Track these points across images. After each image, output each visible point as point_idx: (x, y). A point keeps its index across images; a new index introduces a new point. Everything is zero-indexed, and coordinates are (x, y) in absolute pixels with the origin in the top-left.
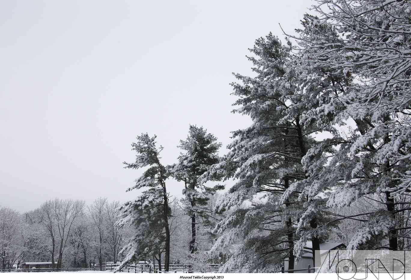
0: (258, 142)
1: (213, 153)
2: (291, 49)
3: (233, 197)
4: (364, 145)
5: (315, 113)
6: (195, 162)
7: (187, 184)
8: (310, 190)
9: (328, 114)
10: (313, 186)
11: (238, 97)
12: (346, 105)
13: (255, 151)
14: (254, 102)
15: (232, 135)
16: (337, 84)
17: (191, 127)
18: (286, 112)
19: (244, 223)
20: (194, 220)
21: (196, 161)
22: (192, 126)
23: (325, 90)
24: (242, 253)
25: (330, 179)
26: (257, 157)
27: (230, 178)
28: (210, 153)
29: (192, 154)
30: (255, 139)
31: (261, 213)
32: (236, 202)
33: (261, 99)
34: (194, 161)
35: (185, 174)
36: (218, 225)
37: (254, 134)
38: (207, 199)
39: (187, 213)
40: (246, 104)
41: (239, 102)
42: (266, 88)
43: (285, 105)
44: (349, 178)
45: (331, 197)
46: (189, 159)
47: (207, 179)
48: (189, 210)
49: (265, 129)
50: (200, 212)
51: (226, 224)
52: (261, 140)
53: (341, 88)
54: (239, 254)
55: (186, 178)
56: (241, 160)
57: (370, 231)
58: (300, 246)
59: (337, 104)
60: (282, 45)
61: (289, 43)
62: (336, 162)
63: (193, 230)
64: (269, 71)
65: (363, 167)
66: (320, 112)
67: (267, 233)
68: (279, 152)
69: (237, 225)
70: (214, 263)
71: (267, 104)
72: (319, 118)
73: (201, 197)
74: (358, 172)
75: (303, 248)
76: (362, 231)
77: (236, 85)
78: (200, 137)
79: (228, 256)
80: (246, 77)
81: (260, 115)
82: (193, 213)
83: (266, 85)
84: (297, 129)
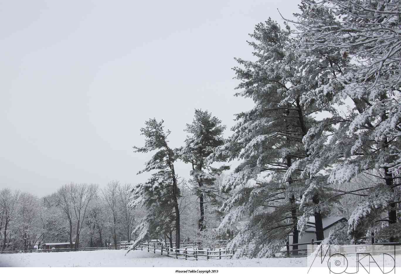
0: (260, 124)
1: (218, 136)
2: (289, 33)
3: (239, 176)
4: (362, 123)
5: (314, 94)
6: (201, 145)
7: (194, 166)
8: (312, 168)
9: (327, 94)
10: (315, 163)
11: (240, 81)
12: (344, 85)
14: (255, 85)
15: (235, 117)
16: (335, 65)
17: (197, 111)
18: (287, 94)
19: (250, 201)
20: (202, 200)
21: (202, 144)
22: (198, 110)
23: (323, 71)
24: (249, 230)
25: (331, 157)
26: (260, 138)
27: (235, 159)
28: (215, 135)
29: (198, 137)
30: (258, 121)
31: (265, 191)
32: (241, 181)
33: (263, 82)
34: (200, 143)
35: (192, 156)
36: (225, 203)
37: (257, 116)
38: (214, 179)
39: (195, 194)
40: (248, 87)
41: (241, 86)
42: (267, 71)
43: (285, 87)
44: (348, 155)
45: (332, 174)
46: (195, 142)
47: (213, 160)
48: (197, 190)
49: (267, 111)
50: (207, 191)
51: (232, 202)
52: (263, 122)
53: (339, 69)
54: (246, 231)
55: (193, 160)
56: (245, 141)
57: (370, 205)
58: (304, 221)
59: (335, 85)
60: (281, 29)
61: (288, 28)
62: (336, 140)
63: (201, 208)
64: (269, 55)
65: (362, 144)
66: (319, 93)
67: (272, 210)
68: (281, 132)
69: (243, 203)
70: (222, 240)
71: (268, 86)
72: (318, 99)
73: (208, 178)
74: (357, 149)
75: (306, 223)
76: (362, 205)
77: (238, 70)
78: (205, 120)
79: (235, 232)
80: (247, 61)
81: (261, 97)
82: (201, 193)
83: (267, 69)
84: (297, 110)
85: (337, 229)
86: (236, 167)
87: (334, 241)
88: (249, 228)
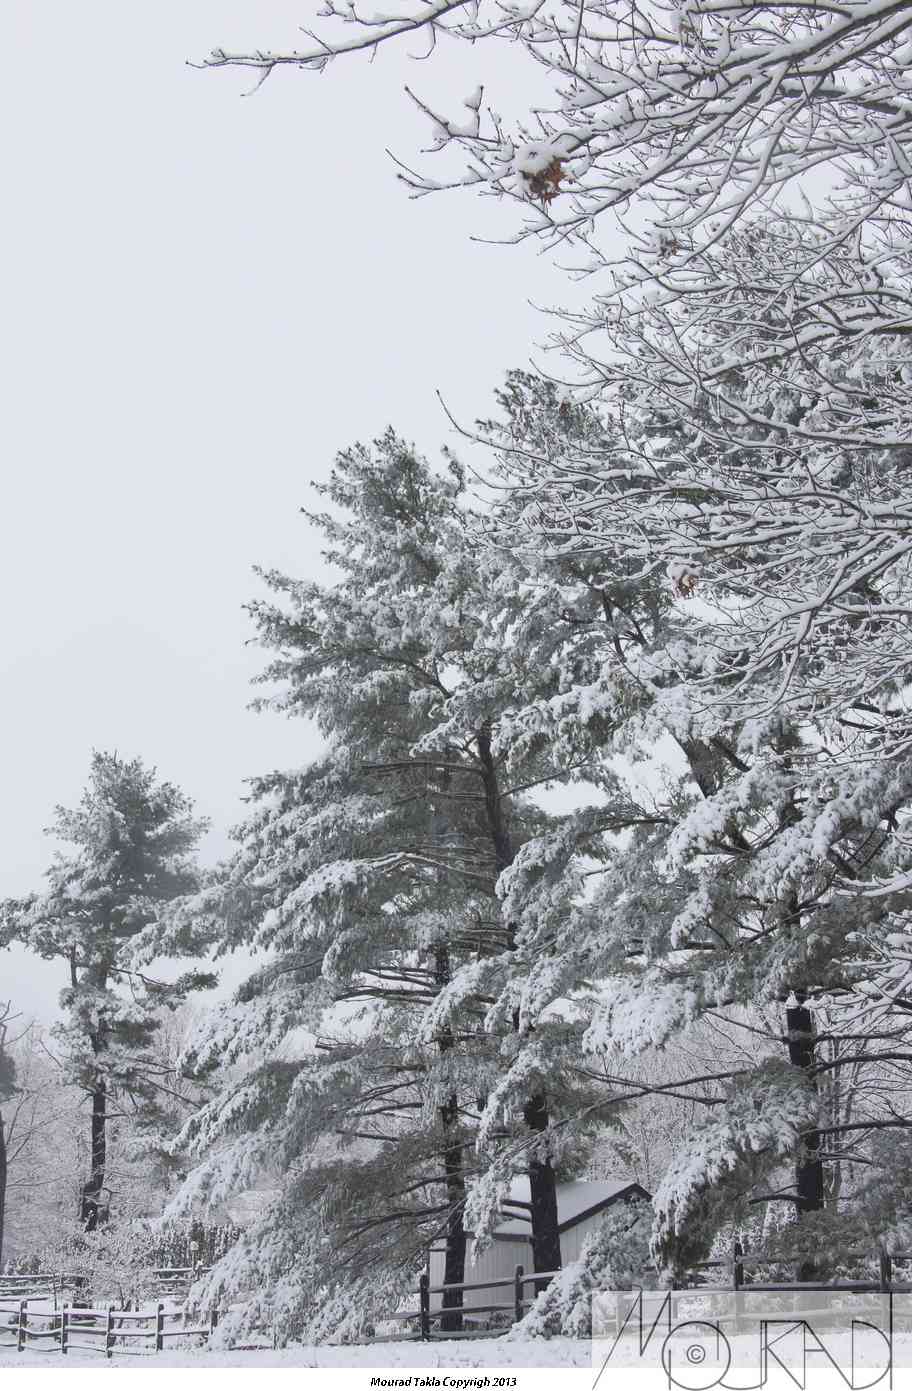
0: (341, 817)
1: (177, 856)
2: (461, 488)
3: (250, 1017)
4: (715, 833)
5: (545, 715)
6: (108, 888)
7: (78, 969)
8: (526, 991)
9: (591, 719)
10: (537, 975)
11: (272, 655)
12: (651, 688)
13: (333, 848)
14: (328, 672)
15: (248, 790)
16: (620, 615)
17: (99, 759)
18: (445, 711)
19: (288, 1112)
20: (99, 1105)
21: (115, 887)
22: (103, 756)
23: (578, 636)
24: (278, 1226)
25: (596, 953)
26: (340, 872)
27: (238, 948)
28: (165, 853)
29: (101, 858)
30: (333, 806)
31: (349, 1076)
32: (261, 1036)
33: (357, 663)
34: (104, 884)
35: (70, 932)
36: (193, 1122)
37: (330, 787)
38: (153, 1025)
39: (75, 1080)
40: (302, 678)
41: (277, 671)
42: (373, 624)
43: (438, 684)
44: (661, 947)
45: (601, 1017)
46: (88, 876)
47: (155, 951)
48: (84, 1067)
49: (367, 769)
50: (123, 1072)
51: (222, 1119)
52: (353, 808)
53: (634, 631)
54: (267, 1230)
55: (73, 949)
56: (283, 880)
57: (733, 1140)
58: (489, 1196)
59: (622, 687)
60: (431, 474)
61: (456, 469)
62: (618, 890)
63: (95, 1139)
64: (384, 564)
65: (710, 909)
66: (565, 713)
67: (368, 1151)
68: (418, 854)
69: (262, 1121)
70: (170, 1264)
71: (375, 680)
72: (560, 734)
73: (129, 1018)
74: (694, 928)
75: (498, 1202)
76: (704, 1140)
77: (267, 612)
78: (130, 795)
79: (223, 1236)
80: (301, 582)
81: (350, 719)
82: (99, 1077)
83: (374, 613)
84: (480, 773)
85: (613, 1228)
86: (244, 979)
87: (598, 1275)
88: (281, 1223)
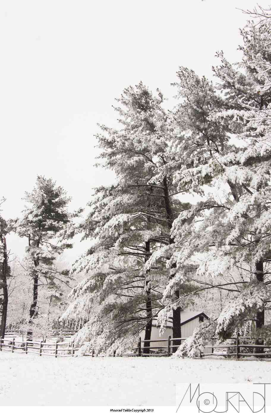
0: (122, 201)
1: (61, 208)
2: (162, 101)
3: (92, 259)
4: (244, 212)
5: (192, 174)
6: (41, 217)
7: (31, 241)
8: (179, 256)
9: (205, 176)
10: (183, 251)
11: (102, 150)
12: (224, 167)
13: (118, 210)
14: (119, 156)
15: (94, 192)
16: (212, 143)
17: (39, 178)
18: (159, 171)
19: (104, 288)
20: (36, 281)
21: (43, 217)
22: (40, 177)
23: (199, 149)
24: (98, 321)
25: (200, 246)
26: (123, 218)
27: (88, 238)
28: (58, 207)
29: (39, 208)
30: (119, 197)
31: (122, 278)
32: (96, 265)
33: (128, 154)
34: (40, 216)
35: (29, 230)
36: (75, 289)
37: (118, 191)
38: (53, 259)
39: (30, 274)
40: (111, 157)
41: (103, 155)
42: (133, 142)
43: (152, 161)
44: (221, 244)
45: (202, 265)
46: (34, 213)
47: (63, 238)
48: (33, 270)
49: (129, 186)
50: (44, 272)
51: (83, 289)
52: (126, 199)
53: (216, 148)
54: (94, 322)
55: (30, 235)
56: (103, 219)
57: (243, 303)
58: (165, 316)
59: (216, 166)
60: (153, 97)
61: (161, 95)
62: (207, 226)
63: (34, 292)
64: (136, 124)
65: (239, 234)
66: (197, 173)
67: (124, 300)
68: (144, 212)
69: (95, 290)
71: (134, 160)
72: (196, 180)
73: (46, 256)
74: (234, 240)
75: (168, 318)
76: (235, 303)
77: (102, 138)
78: (48, 189)
80: (112, 129)
81: (125, 171)
82: (37, 273)
83: (134, 139)
84: (163, 189)
85: (203, 327)
86: (89, 248)
87: (198, 340)
88: (98, 320)
